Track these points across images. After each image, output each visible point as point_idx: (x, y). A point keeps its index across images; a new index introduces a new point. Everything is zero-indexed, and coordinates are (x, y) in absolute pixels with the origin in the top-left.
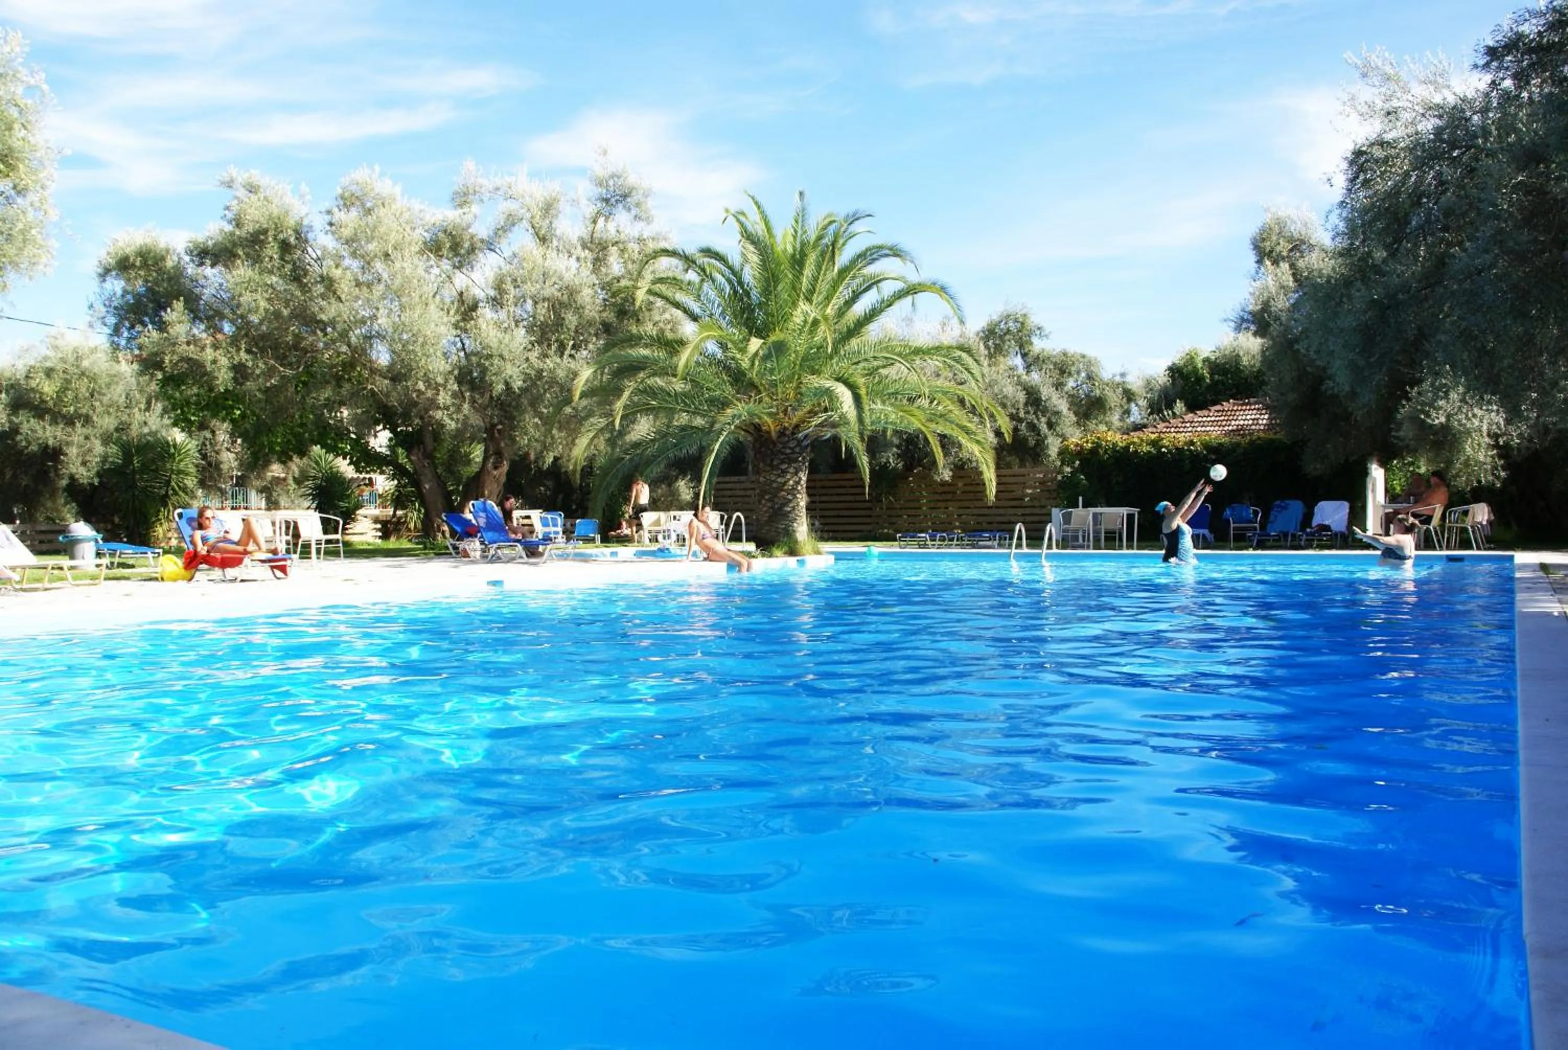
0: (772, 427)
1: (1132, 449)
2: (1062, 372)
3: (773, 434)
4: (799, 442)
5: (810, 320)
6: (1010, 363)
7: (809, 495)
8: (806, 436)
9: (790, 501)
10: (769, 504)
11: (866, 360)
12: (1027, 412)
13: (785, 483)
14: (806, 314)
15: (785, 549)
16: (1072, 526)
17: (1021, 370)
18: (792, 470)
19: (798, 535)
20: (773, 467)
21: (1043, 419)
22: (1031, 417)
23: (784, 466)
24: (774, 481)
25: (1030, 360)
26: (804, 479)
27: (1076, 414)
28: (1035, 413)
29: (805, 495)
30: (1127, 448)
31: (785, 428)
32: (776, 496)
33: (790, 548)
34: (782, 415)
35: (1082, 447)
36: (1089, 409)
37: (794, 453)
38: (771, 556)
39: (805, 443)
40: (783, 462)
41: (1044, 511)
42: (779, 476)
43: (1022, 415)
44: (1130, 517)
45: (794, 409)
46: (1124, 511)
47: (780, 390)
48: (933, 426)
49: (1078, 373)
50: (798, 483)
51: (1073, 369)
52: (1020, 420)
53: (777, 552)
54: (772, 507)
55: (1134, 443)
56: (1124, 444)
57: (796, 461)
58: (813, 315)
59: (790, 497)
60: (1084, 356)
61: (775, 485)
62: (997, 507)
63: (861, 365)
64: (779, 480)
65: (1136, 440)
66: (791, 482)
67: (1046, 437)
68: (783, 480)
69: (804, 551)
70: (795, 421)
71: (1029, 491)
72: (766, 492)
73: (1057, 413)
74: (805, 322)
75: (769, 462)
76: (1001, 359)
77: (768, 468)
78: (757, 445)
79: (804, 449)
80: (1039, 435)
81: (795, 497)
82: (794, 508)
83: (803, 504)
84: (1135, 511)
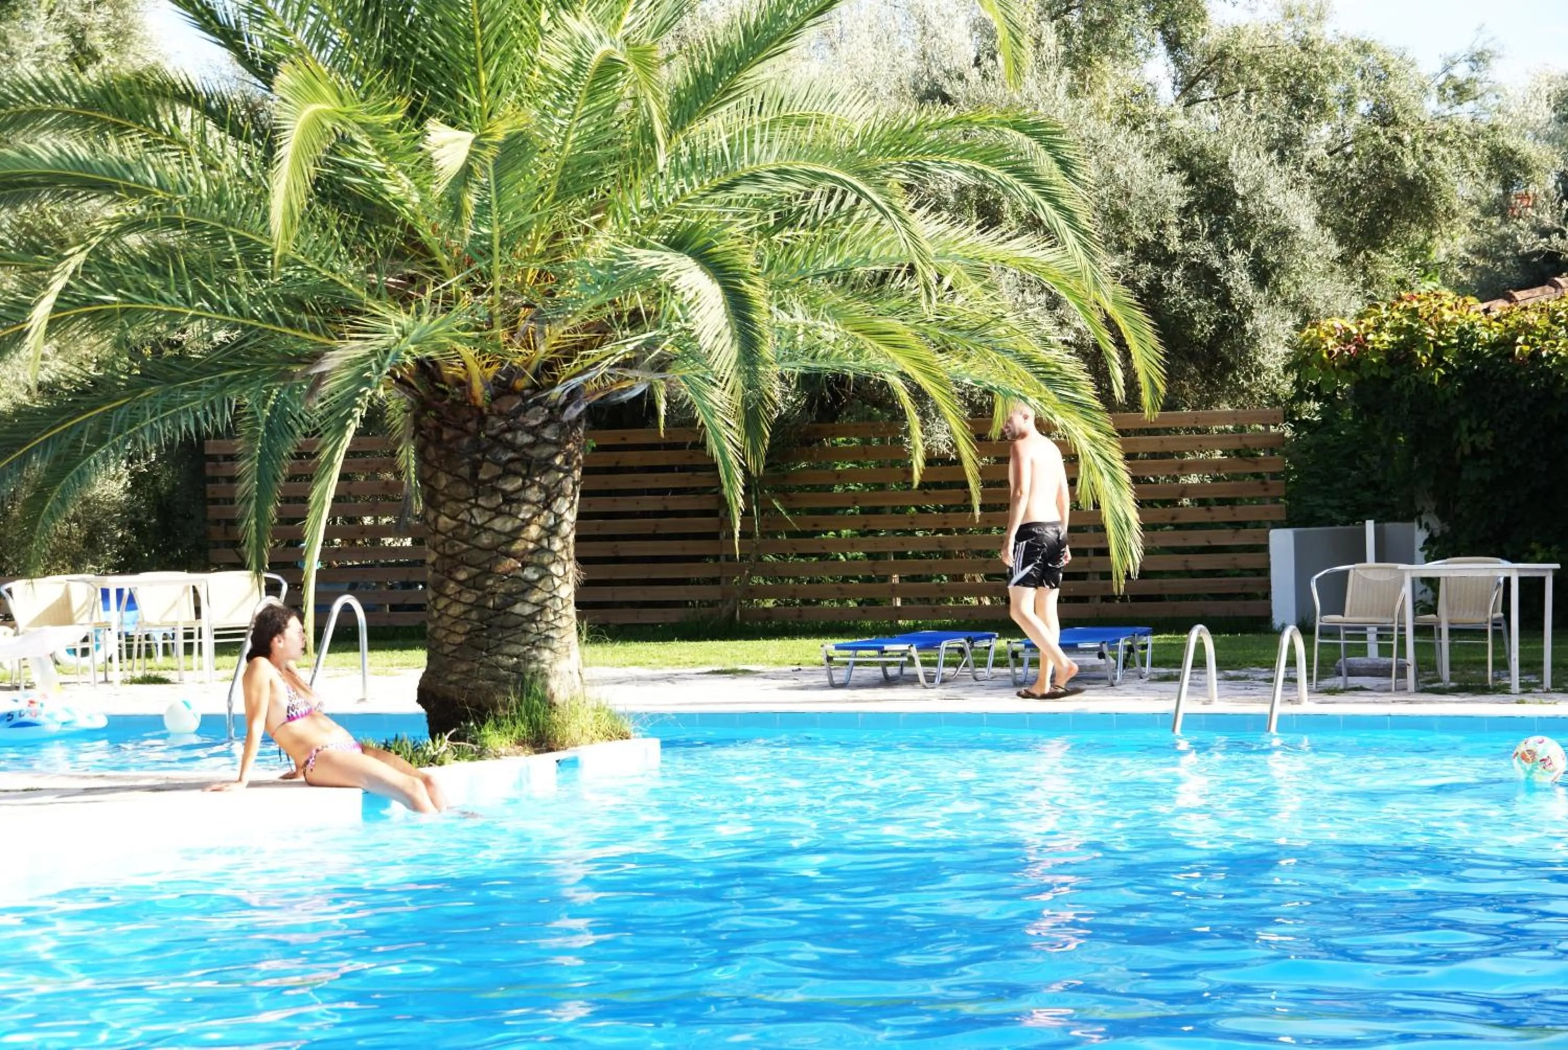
0: (475, 370)
1: (1521, 347)
2: (1301, 102)
3: (478, 387)
4: (555, 411)
5: (595, 60)
6: (1132, 76)
7: (581, 560)
8: (573, 395)
9: (532, 585)
10: (469, 597)
11: (755, 178)
12: (1189, 235)
13: (515, 534)
14: (581, 47)
15: (521, 728)
16: (1348, 618)
17: (1167, 94)
18: (534, 494)
19: (553, 684)
20: (479, 487)
21: (1237, 257)
22: (1201, 248)
23: (511, 485)
24: (483, 528)
25: (1195, 61)
26: (571, 517)
27: (1342, 234)
28: (1212, 236)
29: (571, 566)
30: (1504, 345)
31: (512, 373)
32: (489, 573)
33: (533, 724)
34: (501, 333)
35: (1362, 343)
36: (1377, 213)
37: (540, 441)
38: (480, 755)
39: (572, 413)
40: (508, 473)
41: (1245, 537)
42: (498, 512)
43: (1174, 245)
44: (1532, 587)
45: (539, 318)
46: (1513, 571)
47: (497, 266)
48: (950, 365)
49: (1348, 104)
50: (552, 531)
51: (1333, 90)
52: (1168, 261)
53: (494, 739)
54: (477, 606)
55: (1528, 329)
56: (1496, 332)
57: (546, 466)
58: (601, 50)
59: (531, 574)
60: (1364, 49)
61: (485, 539)
62: (1137, 598)
63: (741, 191)
64: (498, 524)
65: (1532, 317)
66: (534, 531)
67: (1249, 310)
68: (509, 526)
69: (573, 730)
70: (543, 350)
71: (1194, 479)
72: (458, 561)
73: (1283, 235)
74: (578, 66)
75: (465, 471)
76: (1107, 64)
77: (463, 490)
78: (429, 419)
79: (567, 429)
80: (1225, 302)
81: (545, 573)
82: (541, 607)
83: (567, 591)
84: (1546, 570)
